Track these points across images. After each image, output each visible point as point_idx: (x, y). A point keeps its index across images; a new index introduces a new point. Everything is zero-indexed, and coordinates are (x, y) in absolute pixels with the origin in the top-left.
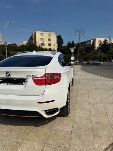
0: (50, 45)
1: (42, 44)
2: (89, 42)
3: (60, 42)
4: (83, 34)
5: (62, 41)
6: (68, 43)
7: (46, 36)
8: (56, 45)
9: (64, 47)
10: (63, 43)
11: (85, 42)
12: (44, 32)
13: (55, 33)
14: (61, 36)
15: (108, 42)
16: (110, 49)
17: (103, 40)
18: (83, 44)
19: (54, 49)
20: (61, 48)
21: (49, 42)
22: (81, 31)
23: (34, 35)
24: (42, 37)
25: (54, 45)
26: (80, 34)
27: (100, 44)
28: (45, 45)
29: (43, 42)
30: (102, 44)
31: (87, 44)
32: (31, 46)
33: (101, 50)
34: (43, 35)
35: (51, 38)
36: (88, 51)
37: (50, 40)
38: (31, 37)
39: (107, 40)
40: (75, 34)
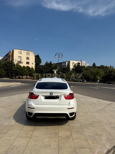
0: (28, 63)
1: (20, 62)
2: (64, 63)
3: (38, 61)
4: (62, 58)
5: (40, 61)
6: (46, 63)
7: (24, 54)
8: (34, 64)
9: (43, 66)
10: (41, 62)
11: (61, 63)
12: (22, 51)
13: (34, 53)
14: (39, 56)
15: (81, 64)
16: (83, 71)
17: (76, 62)
18: (59, 64)
19: (32, 67)
20: (39, 67)
21: (28, 61)
22: (60, 55)
23: (11, 52)
24: (20, 55)
25: (33, 64)
26: (59, 57)
27: (74, 66)
28: (22, 63)
29: (21, 60)
30: (76, 66)
31: (63, 65)
32: (8, 63)
33: (75, 71)
34: (21, 54)
35: (29, 56)
36: (64, 72)
37: (28, 58)
38: (8, 53)
39: (80, 64)
40: (55, 57)
